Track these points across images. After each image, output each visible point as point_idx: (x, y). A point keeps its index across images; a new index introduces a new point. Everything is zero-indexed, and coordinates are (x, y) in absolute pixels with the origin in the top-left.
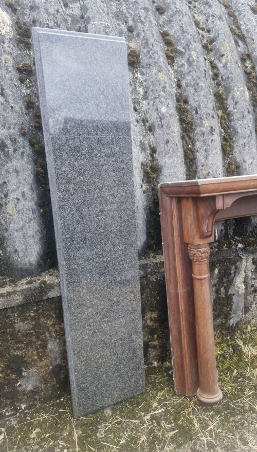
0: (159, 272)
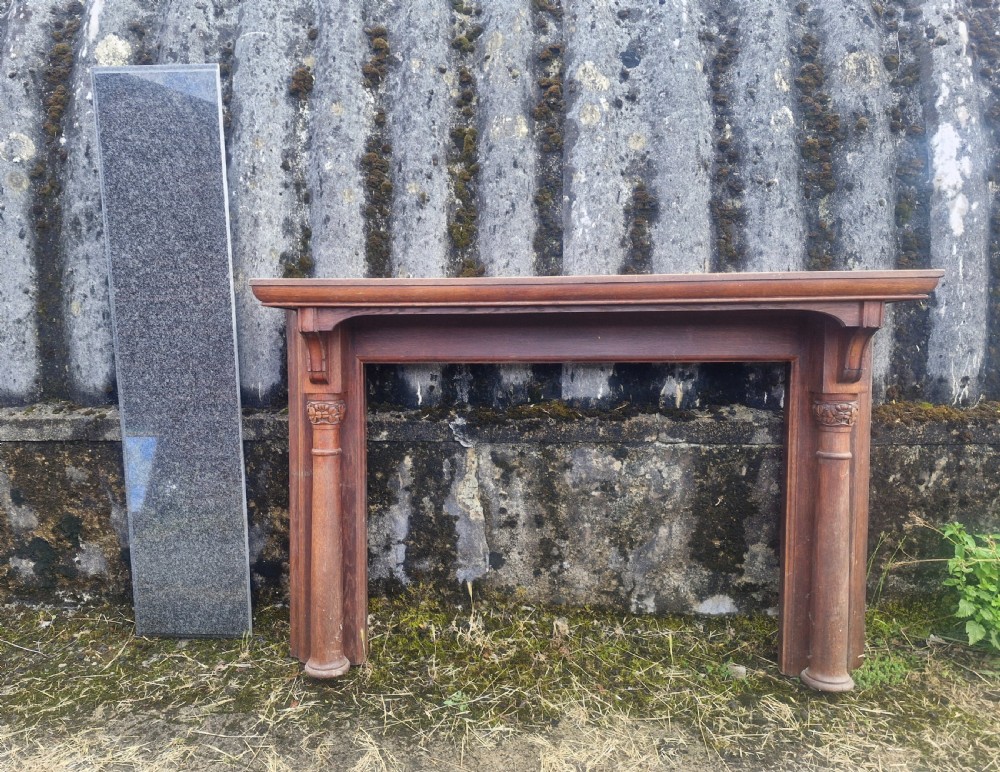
0: (283, 439)
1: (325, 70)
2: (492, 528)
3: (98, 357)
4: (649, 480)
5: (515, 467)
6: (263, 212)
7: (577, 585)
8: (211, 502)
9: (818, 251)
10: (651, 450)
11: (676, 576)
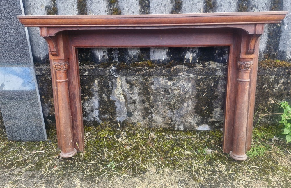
2: (128, 104)
4: (180, 88)
5: (134, 84)
7: (157, 122)
9: (242, 5)
10: (181, 78)
11: (190, 118)
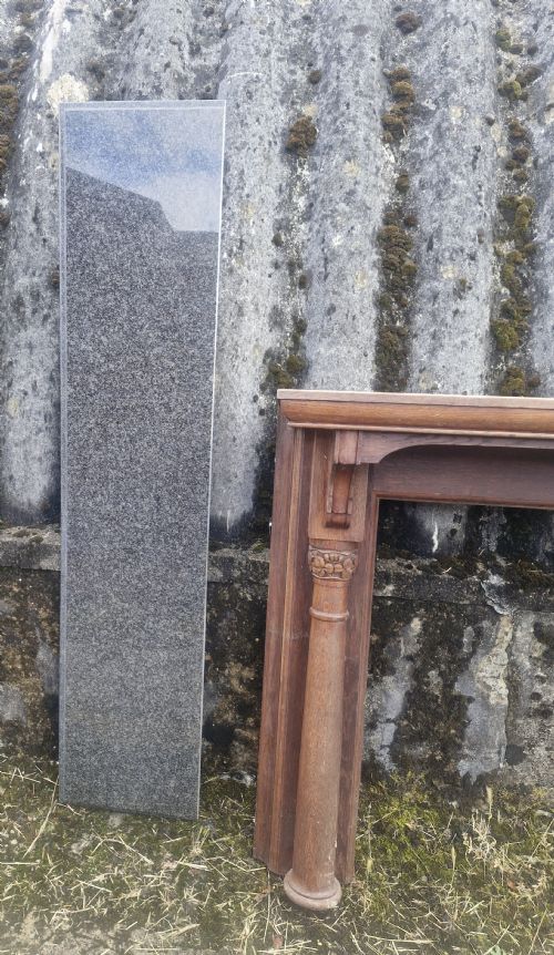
0: (258, 583)
1: (336, 120)
3: (36, 466)
6: (249, 298)
8: (163, 655)
